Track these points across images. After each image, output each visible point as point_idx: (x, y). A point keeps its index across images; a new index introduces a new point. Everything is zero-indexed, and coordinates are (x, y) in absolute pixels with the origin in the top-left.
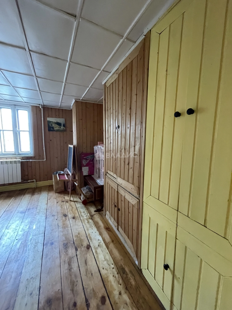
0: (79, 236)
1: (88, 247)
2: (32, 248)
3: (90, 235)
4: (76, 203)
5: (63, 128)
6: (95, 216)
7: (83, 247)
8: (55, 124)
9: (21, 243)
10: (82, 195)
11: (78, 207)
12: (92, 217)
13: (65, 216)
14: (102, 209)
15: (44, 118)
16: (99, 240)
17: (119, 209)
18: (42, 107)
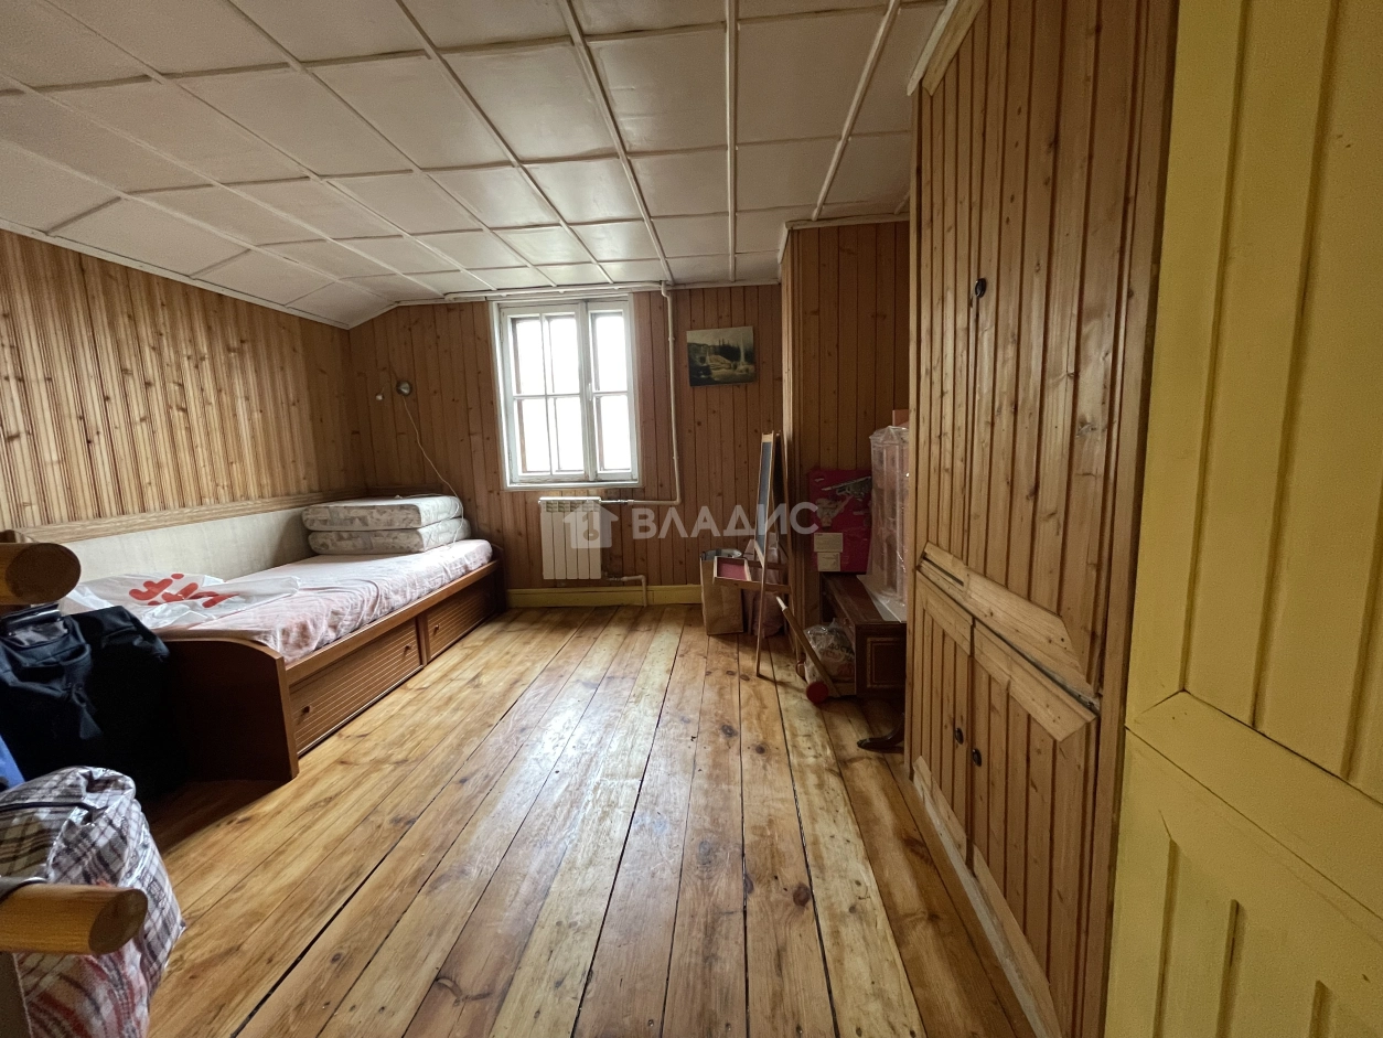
0: (769, 833)
1: (802, 897)
2: (595, 818)
3: (821, 847)
4: (780, 689)
5: (747, 370)
6: (856, 765)
7: (778, 885)
8: (716, 353)
9: (566, 790)
10: (808, 659)
11: (787, 710)
12: (842, 766)
13: (729, 732)
14: (900, 744)
15: (675, 336)
16: (858, 883)
17: (978, 753)
18: (667, 292)
